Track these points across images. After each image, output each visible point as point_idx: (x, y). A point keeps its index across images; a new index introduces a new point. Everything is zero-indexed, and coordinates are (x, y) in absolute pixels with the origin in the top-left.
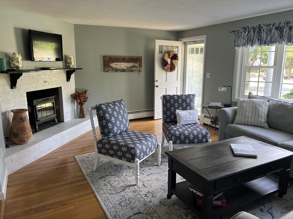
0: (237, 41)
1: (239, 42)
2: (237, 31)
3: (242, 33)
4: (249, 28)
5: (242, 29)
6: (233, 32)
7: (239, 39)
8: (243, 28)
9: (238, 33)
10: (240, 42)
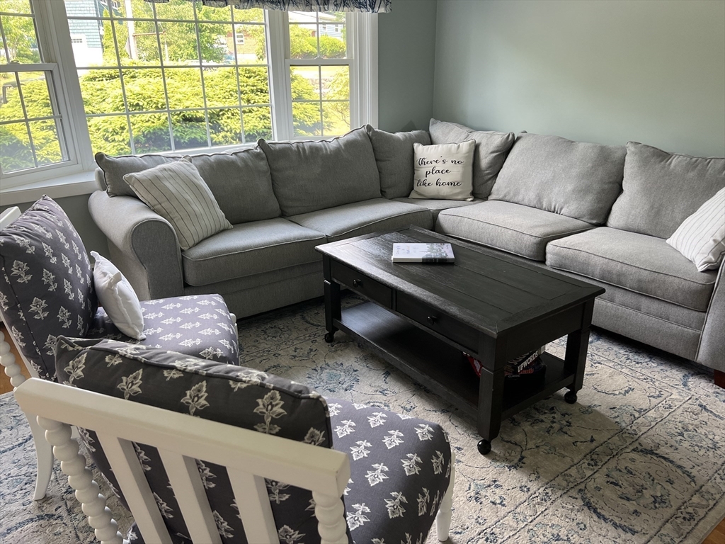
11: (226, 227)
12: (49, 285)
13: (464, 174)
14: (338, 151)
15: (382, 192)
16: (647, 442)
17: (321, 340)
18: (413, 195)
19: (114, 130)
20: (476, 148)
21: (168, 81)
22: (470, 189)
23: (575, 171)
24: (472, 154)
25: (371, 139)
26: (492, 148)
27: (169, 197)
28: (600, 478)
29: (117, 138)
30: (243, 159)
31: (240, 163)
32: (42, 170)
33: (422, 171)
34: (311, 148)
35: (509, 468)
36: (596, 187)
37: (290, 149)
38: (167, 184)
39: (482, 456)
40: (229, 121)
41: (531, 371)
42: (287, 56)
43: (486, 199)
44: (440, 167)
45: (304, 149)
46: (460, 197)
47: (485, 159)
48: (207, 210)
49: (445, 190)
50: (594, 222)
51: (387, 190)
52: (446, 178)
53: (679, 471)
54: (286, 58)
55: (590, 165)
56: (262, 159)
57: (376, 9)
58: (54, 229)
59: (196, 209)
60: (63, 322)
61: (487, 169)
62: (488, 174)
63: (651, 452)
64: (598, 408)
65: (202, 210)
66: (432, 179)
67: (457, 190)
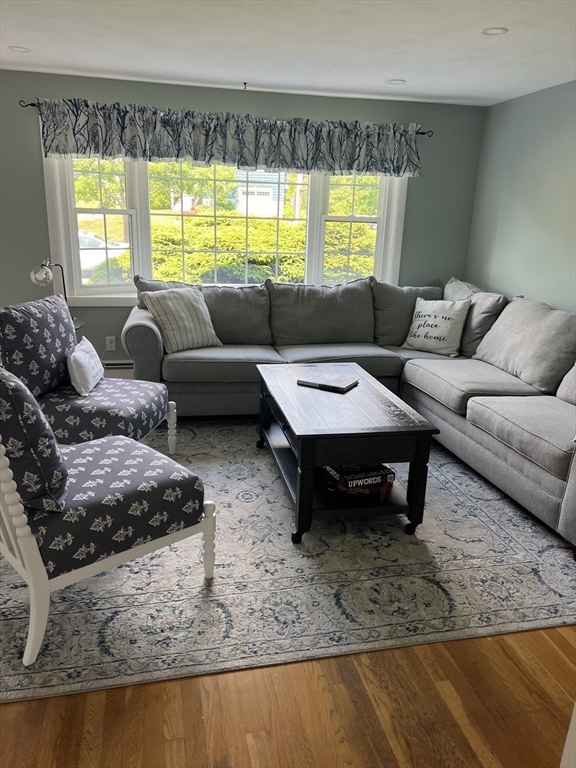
0: (53, 136)
1: (61, 138)
2: (52, 107)
3: (65, 115)
4: (87, 106)
5: (69, 103)
6: (33, 105)
7: (58, 131)
8: (70, 101)
9: (54, 112)
10: (63, 140)
11: (215, 343)
12: (27, 345)
13: (451, 331)
14: (333, 297)
15: (375, 338)
16: (442, 576)
17: (254, 445)
18: (405, 345)
19: (192, 266)
20: (471, 308)
21: (251, 229)
22: (457, 345)
23: (539, 338)
24: (466, 312)
25: (372, 290)
26: (484, 309)
27: (167, 312)
28: (369, 584)
29: (193, 271)
30: (245, 293)
31: (242, 296)
32: (112, 286)
33: (416, 323)
34: (310, 290)
35: (303, 556)
36: (553, 355)
37: (291, 290)
38: (170, 303)
39: (291, 543)
40: (289, 267)
41: (367, 491)
42: (324, 212)
43: (470, 357)
44: (431, 321)
45: (303, 291)
46: (444, 352)
47: (477, 318)
48: (198, 326)
49: (432, 344)
50: (543, 389)
51: (379, 337)
52: (434, 332)
53: (446, 602)
54: (323, 214)
55: (553, 332)
56: (264, 295)
57: (401, 174)
58: (46, 313)
59: (187, 324)
60: (32, 371)
61: (476, 328)
62: (477, 333)
63: (438, 583)
64: (428, 544)
65: (192, 327)
66: (422, 331)
67: (442, 344)
